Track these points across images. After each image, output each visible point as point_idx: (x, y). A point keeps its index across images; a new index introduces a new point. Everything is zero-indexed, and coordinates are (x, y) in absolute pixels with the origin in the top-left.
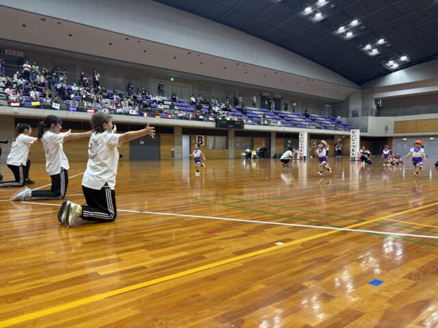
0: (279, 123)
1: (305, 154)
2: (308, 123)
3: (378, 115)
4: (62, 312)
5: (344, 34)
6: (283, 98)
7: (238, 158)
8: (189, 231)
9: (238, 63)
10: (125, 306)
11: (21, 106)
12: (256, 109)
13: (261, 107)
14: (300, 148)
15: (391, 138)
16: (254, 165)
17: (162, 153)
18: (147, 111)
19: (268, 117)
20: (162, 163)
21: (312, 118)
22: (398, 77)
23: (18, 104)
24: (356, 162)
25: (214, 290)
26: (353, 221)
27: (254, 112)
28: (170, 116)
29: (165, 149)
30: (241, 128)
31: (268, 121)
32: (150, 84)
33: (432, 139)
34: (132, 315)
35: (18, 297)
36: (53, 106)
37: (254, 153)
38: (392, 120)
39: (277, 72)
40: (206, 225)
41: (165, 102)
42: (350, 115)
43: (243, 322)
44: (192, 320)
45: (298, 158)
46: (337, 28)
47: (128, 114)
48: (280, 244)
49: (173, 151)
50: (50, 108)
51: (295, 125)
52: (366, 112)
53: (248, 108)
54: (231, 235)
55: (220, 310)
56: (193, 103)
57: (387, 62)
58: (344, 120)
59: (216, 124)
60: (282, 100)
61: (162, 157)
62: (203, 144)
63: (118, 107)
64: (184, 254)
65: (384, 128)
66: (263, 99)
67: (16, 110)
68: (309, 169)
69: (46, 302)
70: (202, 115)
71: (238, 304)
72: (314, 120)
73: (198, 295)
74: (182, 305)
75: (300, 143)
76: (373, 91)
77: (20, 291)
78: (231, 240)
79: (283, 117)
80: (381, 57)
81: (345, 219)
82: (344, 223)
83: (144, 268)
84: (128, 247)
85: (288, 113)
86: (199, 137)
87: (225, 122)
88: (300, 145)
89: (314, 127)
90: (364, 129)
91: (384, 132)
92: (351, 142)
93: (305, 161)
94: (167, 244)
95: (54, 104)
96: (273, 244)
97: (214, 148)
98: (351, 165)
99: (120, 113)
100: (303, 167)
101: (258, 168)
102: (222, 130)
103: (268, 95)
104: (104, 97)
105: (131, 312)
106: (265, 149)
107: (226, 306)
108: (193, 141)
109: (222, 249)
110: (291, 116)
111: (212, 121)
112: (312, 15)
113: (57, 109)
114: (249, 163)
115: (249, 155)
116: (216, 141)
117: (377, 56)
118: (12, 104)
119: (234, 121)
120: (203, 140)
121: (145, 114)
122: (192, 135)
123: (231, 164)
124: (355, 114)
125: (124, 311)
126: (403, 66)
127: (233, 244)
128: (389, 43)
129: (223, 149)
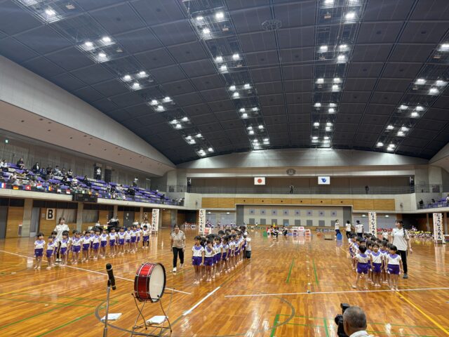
1: (157, 229)
2: (141, 197)
3: (189, 191)
5: (175, 125)
6: (113, 170)
9: (86, 135)
14: (153, 224)
17: (8, 230)
18: (3, 181)
20: (7, 241)
22: (205, 163)
27: (95, 184)
28: (28, 188)
29: (12, 224)
30: (93, 201)
31: (116, 196)
33: (228, 213)
38: (199, 197)
39: (117, 147)
41: (10, 169)
42: (168, 190)
45: (151, 232)
46: (172, 120)
49: (21, 227)
57: (199, 150)
58: (164, 194)
59: (73, 198)
60: (113, 174)
61: (8, 235)
62: (53, 218)
65: (194, 203)
72: (143, 194)
75: (153, 219)
76: (186, 170)
80: (196, 146)
86: (49, 211)
87: (81, 196)
91: (195, 206)
92: (200, 219)
108: (43, 215)
111: (69, 194)
112: (156, 106)
116: (65, 215)
117: (194, 145)
119: (88, 195)
120: (54, 214)
121: (3, 184)
122: (43, 209)
124: (172, 190)
126: (209, 155)
128: (204, 137)
129: (70, 223)
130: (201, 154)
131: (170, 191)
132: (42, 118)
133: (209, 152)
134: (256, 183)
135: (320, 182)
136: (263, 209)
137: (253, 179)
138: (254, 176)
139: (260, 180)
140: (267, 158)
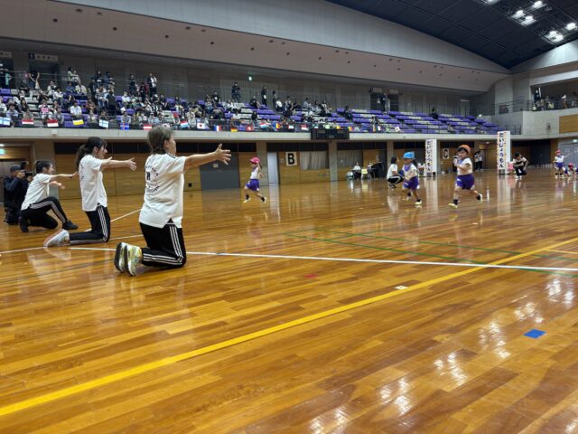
0: (398, 129)
1: (434, 168)
2: (437, 127)
4: (124, 380)
6: (401, 94)
7: (343, 179)
8: (281, 276)
9: (337, 50)
10: (202, 371)
11: (61, 126)
12: (365, 111)
13: (372, 109)
14: (427, 162)
15: (556, 141)
16: (365, 187)
17: (242, 178)
18: (219, 123)
19: (381, 121)
21: (443, 119)
23: (56, 125)
24: (506, 177)
25: (314, 348)
26: (500, 255)
27: (362, 115)
28: (249, 128)
29: (244, 172)
30: (346, 138)
31: (382, 127)
32: (221, 87)
34: (210, 382)
35: (69, 363)
36: (100, 125)
37: (364, 171)
38: (556, 114)
39: (391, 58)
40: (303, 267)
41: (243, 110)
42: (497, 111)
43: (354, 387)
44: (288, 387)
45: (425, 174)
47: (195, 129)
48: (402, 288)
50: (96, 126)
51: (419, 131)
52: (520, 106)
53: (354, 110)
54: (336, 279)
55: (324, 374)
56: (279, 109)
57: (547, 33)
58: (487, 119)
59: (312, 135)
60: (401, 100)
61: (242, 184)
62: (296, 164)
63: (182, 121)
64: (275, 304)
65: (545, 127)
66: (374, 96)
67: (55, 131)
68: (440, 189)
69: (104, 369)
70: (291, 124)
71: (347, 365)
72: (444, 122)
73: (294, 356)
74: (274, 369)
75: (427, 154)
76: (528, 77)
77: (72, 355)
78: (335, 286)
79: (402, 120)
80: (538, 26)
81: (491, 252)
82: (489, 257)
83: (224, 323)
84: (203, 299)
85: (408, 113)
86: (289, 155)
87: (324, 132)
88: (427, 157)
89: (446, 131)
90: (516, 131)
91: (545, 132)
92: (499, 149)
93: (434, 179)
94: (253, 293)
95: (101, 121)
96: (392, 288)
97: (309, 168)
98: (499, 182)
99: (186, 129)
100: (432, 187)
101: (371, 192)
102: (320, 142)
103: (380, 91)
104: (164, 109)
105: (209, 378)
106: (380, 165)
107: (332, 369)
108: (282, 160)
109: (325, 297)
110: (414, 118)
111: (306, 131)
113: (105, 128)
114: (358, 184)
115: (357, 175)
116: (313, 159)
117: (533, 25)
118: (49, 125)
119: (336, 130)
120: (295, 158)
121: (218, 127)
122: (280, 153)
123: (334, 188)
124: (504, 110)
125: (200, 377)
126: (571, 38)
127: (338, 290)
128: (549, 5)
129: (322, 168)
130: (554, 38)
131: (501, 112)
132: (272, 40)
133: (569, 32)
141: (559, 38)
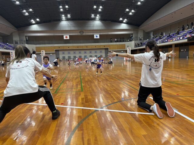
5: (15, 2)
38: (34, 46)
52: (22, 42)
76: (24, 32)
117: (27, 16)
126: (37, 23)
128: (33, 11)
130: (32, 22)
131: (15, 44)
133: (37, 21)
134: (65, 38)
135: (95, 37)
136: (69, 51)
137: (63, 36)
138: (63, 34)
139: (66, 37)
140: (70, 25)
141: (34, 22)
